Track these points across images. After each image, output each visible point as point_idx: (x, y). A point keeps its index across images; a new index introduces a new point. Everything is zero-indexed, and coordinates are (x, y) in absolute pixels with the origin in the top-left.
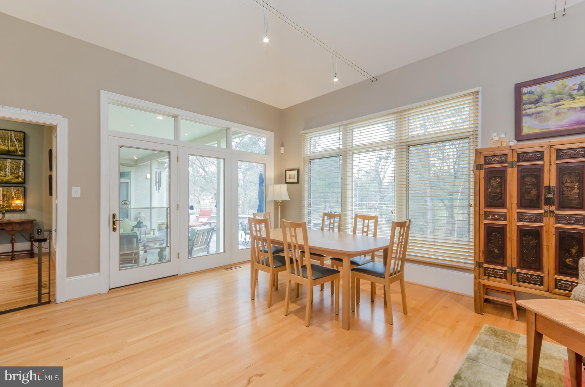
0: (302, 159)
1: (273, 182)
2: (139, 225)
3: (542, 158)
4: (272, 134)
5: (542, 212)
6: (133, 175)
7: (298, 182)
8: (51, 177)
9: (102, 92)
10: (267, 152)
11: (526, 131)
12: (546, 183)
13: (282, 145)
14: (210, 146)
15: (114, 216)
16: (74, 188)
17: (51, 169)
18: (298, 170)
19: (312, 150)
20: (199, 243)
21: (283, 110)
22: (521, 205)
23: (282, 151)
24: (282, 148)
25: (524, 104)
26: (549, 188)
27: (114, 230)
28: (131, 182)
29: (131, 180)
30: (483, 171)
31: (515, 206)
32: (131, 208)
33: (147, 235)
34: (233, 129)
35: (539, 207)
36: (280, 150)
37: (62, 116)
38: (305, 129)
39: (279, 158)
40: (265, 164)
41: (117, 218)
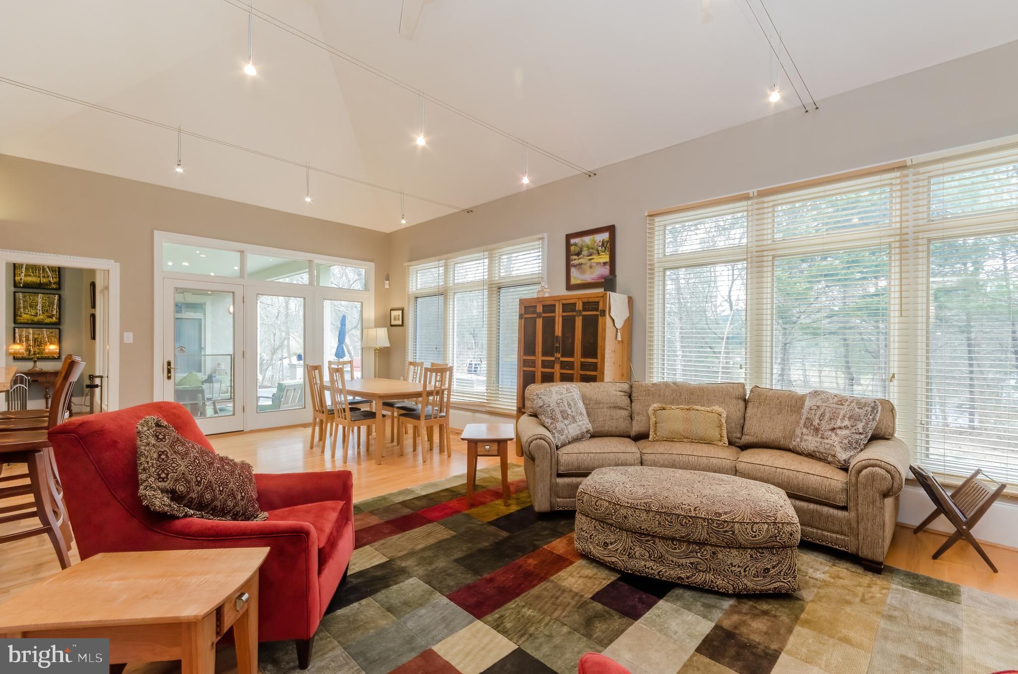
0: (407, 296)
1: (373, 324)
2: (210, 379)
3: (554, 311)
4: (372, 265)
5: (553, 359)
6: (208, 308)
7: (402, 325)
8: (93, 316)
9: (155, 231)
10: (366, 288)
11: (573, 281)
12: (556, 334)
13: (388, 279)
14: (272, 282)
15: (169, 363)
16: (126, 334)
17: (94, 306)
18: (403, 310)
19: (418, 286)
20: (290, 402)
21: (389, 234)
22: (544, 354)
23: (387, 286)
24: (387, 282)
25: (572, 255)
26: (557, 337)
27: (169, 378)
28: (205, 317)
29: (205, 314)
30: (523, 320)
31: (540, 354)
32: (205, 355)
33: (221, 395)
34: (316, 261)
35: (552, 355)
36: (384, 284)
37: (113, 261)
38: (410, 261)
39: (381, 295)
40: (362, 303)
41: (172, 366)
